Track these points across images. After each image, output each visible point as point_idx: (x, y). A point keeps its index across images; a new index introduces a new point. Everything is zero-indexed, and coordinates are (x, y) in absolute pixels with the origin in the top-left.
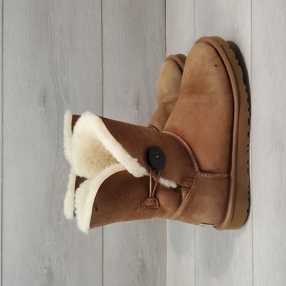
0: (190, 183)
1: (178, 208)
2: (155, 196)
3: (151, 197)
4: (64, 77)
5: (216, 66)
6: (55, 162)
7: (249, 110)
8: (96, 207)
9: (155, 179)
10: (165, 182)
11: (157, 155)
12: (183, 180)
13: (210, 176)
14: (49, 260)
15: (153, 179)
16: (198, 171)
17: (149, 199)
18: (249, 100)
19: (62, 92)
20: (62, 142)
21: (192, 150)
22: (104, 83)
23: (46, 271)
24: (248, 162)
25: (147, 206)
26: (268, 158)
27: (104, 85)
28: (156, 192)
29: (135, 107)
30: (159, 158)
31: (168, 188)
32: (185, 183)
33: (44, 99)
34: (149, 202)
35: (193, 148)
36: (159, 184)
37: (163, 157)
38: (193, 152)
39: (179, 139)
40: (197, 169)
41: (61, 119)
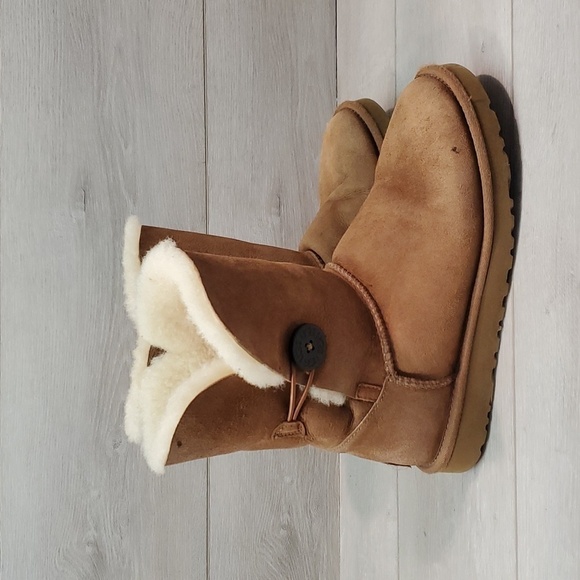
0: (373, 395)
1: (343, 439)
2: (299, 418)
3: (292, 421)
4: (126, 148)
5: (454, 150)
6: (108, 326)
7: (513, 253)
8: (177, 442)
9: (301, 387)
10: (322, 395)
11: (311, 342)
12: (358, 386)
13: (414, 385)
14: (96, 528)
15: (297, 387)
16: (391, 371)
17: (285, 424)
18: (515, 233)
19: (121, 179)
20: (122, 282)
21: (384, 323)
22: (210, 161)
23: (89, 550)
24: (496, 356)
25: (281, 436)
26: (548, 312)
27: (208, 165)
28: (301, 411)
29: (273, 209)
30: (313, 348)
31: (326, 406)
32: (362, 394)
33: (84, 195)
34: (286, 428)
35: (387, 320)
36: (308, 398)
37: (322, 347)
38: (386, 329)
39: (360, 293)
40: (389, 368)
41: (118, 234)
